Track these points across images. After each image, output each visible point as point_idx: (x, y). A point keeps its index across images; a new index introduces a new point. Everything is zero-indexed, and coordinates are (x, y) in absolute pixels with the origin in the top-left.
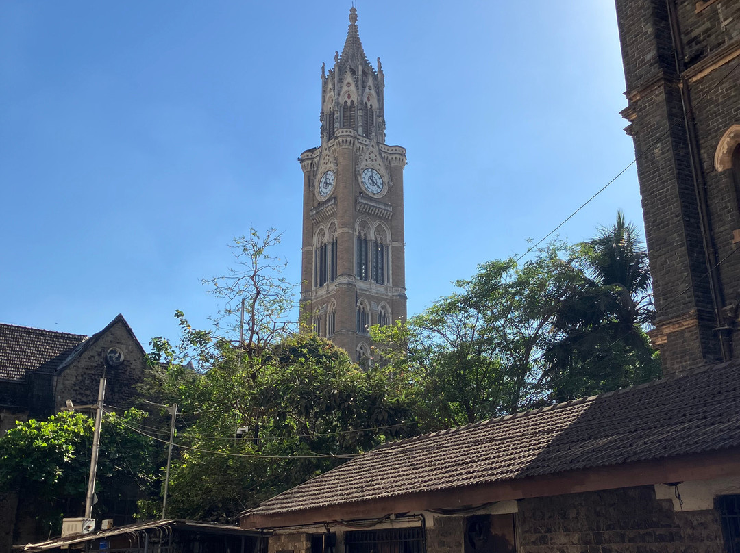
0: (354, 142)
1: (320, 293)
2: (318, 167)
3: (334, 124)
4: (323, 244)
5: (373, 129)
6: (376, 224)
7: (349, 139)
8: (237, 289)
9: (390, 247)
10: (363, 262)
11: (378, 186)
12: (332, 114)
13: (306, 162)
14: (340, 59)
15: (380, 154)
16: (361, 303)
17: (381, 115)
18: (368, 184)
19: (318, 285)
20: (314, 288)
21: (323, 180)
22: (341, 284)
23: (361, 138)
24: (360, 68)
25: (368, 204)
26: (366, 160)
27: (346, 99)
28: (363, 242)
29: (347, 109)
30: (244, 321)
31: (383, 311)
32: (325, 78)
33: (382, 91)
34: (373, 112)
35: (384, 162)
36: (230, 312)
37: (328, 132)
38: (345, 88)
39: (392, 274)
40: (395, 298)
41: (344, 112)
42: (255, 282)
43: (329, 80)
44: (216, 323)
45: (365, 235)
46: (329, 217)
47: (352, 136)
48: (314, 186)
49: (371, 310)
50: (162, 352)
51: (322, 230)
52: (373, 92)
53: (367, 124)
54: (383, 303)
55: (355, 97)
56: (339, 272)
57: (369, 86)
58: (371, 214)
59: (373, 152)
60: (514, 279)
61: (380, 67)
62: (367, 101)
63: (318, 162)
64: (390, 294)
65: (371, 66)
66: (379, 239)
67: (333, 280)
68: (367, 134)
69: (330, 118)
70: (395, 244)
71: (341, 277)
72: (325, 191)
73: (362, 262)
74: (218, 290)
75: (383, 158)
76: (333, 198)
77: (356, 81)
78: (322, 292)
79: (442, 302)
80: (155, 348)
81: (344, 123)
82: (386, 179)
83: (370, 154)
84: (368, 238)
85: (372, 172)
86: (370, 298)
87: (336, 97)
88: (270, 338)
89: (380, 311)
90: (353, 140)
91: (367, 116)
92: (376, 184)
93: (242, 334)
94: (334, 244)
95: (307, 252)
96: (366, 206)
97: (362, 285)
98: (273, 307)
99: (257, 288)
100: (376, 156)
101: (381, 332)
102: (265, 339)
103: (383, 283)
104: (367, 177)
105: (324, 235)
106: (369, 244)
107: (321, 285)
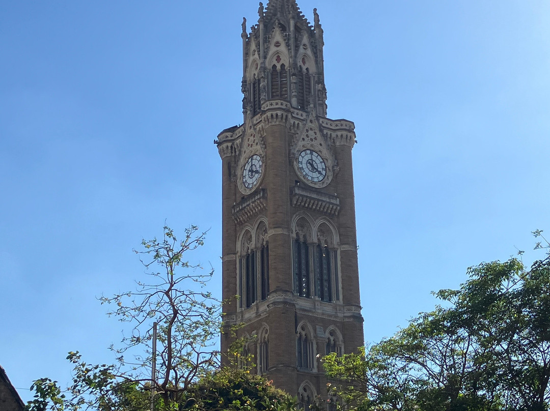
0: (286, 116)
1: (247, 316)
2: (240, 151)
3: (259, 94)
4: (249, 251)
5: (311, 100)
6: (320, 221)
7: (279, 113)
8: (147, 308)
9: (339, 252)
10: (304, 272)
11: (320, 173)
12: (256, 82)
13: (224, 145)
14: (265, 13)
15: (321, 131)
16: (303, 329)
17: (321, 81)
18: (307, 171)
19: (244, 305)
20: (239, 310)
21: (248, 167)
22: (274, 303)
23: (296, 111)
24: (292, 23)
25: (307, 197)
26: (303, 139)
27: (275, 62)
28: (302, 246)
29: (276, 75)
30: (157, 353)
31: (332, 338)
32: (247, 38)
33: (321, 51)
34: (309, 78)
35: (326, 140)
36: (138, 340)
37: (252, 105)
38: (273, 49)
39: (343, 288)
40: (347, 320)
41: (272, 78)
42: (171, 299)
43: (253, 39)
44: (119, 355)
45: (304, 236)
46: (256, 215)
47: (283, 109)
48: (235, 176)
49: (316, 337)
50: (48, 399)
51: (247, 232)
52: (309, 52)
53: (303, 93)
54: (332, 327)
55: (286, 60)
56: (272, 287)
57: (304, 45)
58: (311, 209)
59: (311, 129)
60: (519, 286)
61: (317, 19)
62: (301, 63)
63: (241, 144)
64: (340, 315)
65: (306, 19)
66: (323, 242)
67: (264, 298)
68: (303, 105)
69: (254, 87)
70: (346, 247)
71: (274, 294)
72: (250, 181)
73: (302, 272)
74: (122, 311)
75: (325, 136)
76: (261, 190)
77: (287, 39)
78: (250, 314)
79: (421, 321)
80: (39, 394)
81: (272, 93)
82: (330, 163)
83: (307, 131)
84: (309, 241)
85: (311, 154)
86: (314, 321)
87: (262, 61)
88: (192, 375)
89: (329, 339)
90: (285, 114)
91: (303, 83)
92: (317, 170)
93: (154, 371)
94: (265, 250)
95: (229, 261)
96: (305, 199)
97: (302, 303)
98: (195, 333)
99: (173, 306)
100: (315, 133)
101: (339, 363)
102: (185, 376)
103: (330, 300)
104: (304, 161)
105: (250, 239)
106: (311, 249)
107: (248, 306)
